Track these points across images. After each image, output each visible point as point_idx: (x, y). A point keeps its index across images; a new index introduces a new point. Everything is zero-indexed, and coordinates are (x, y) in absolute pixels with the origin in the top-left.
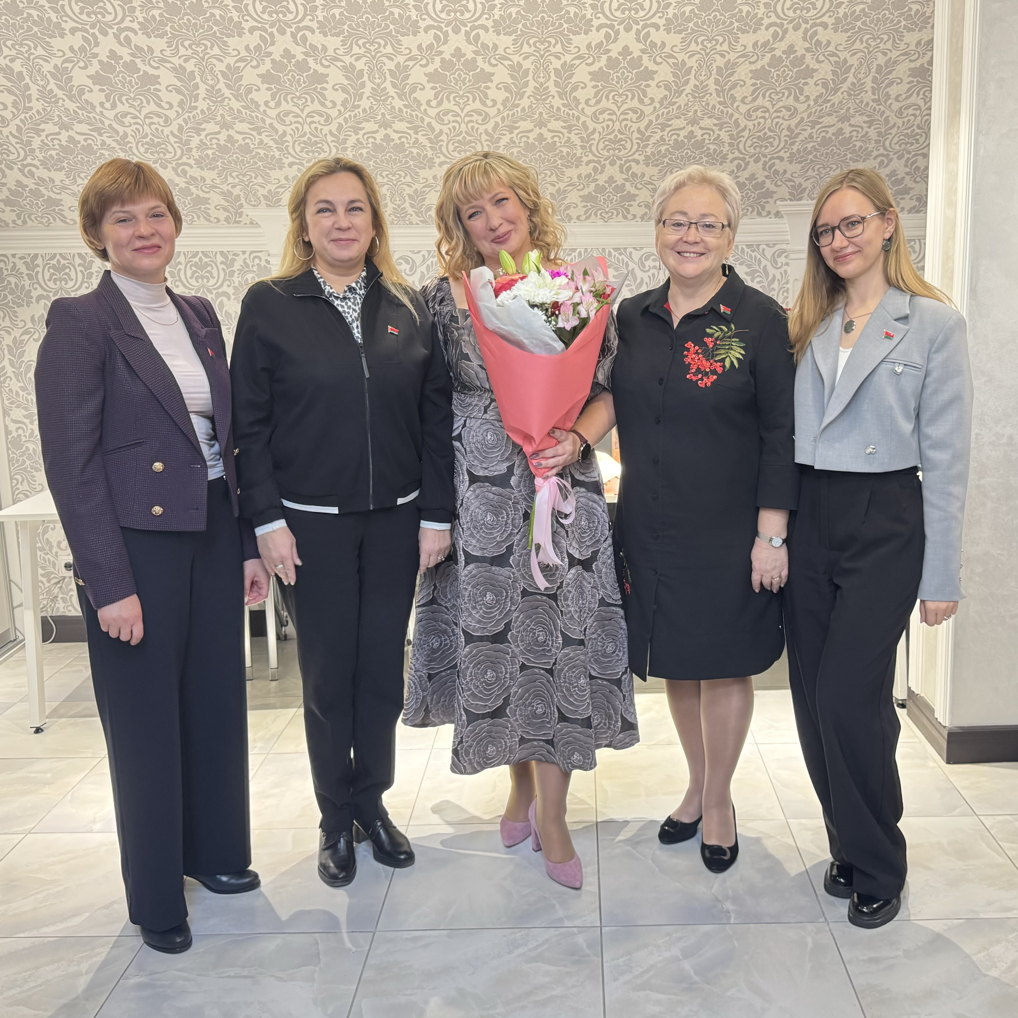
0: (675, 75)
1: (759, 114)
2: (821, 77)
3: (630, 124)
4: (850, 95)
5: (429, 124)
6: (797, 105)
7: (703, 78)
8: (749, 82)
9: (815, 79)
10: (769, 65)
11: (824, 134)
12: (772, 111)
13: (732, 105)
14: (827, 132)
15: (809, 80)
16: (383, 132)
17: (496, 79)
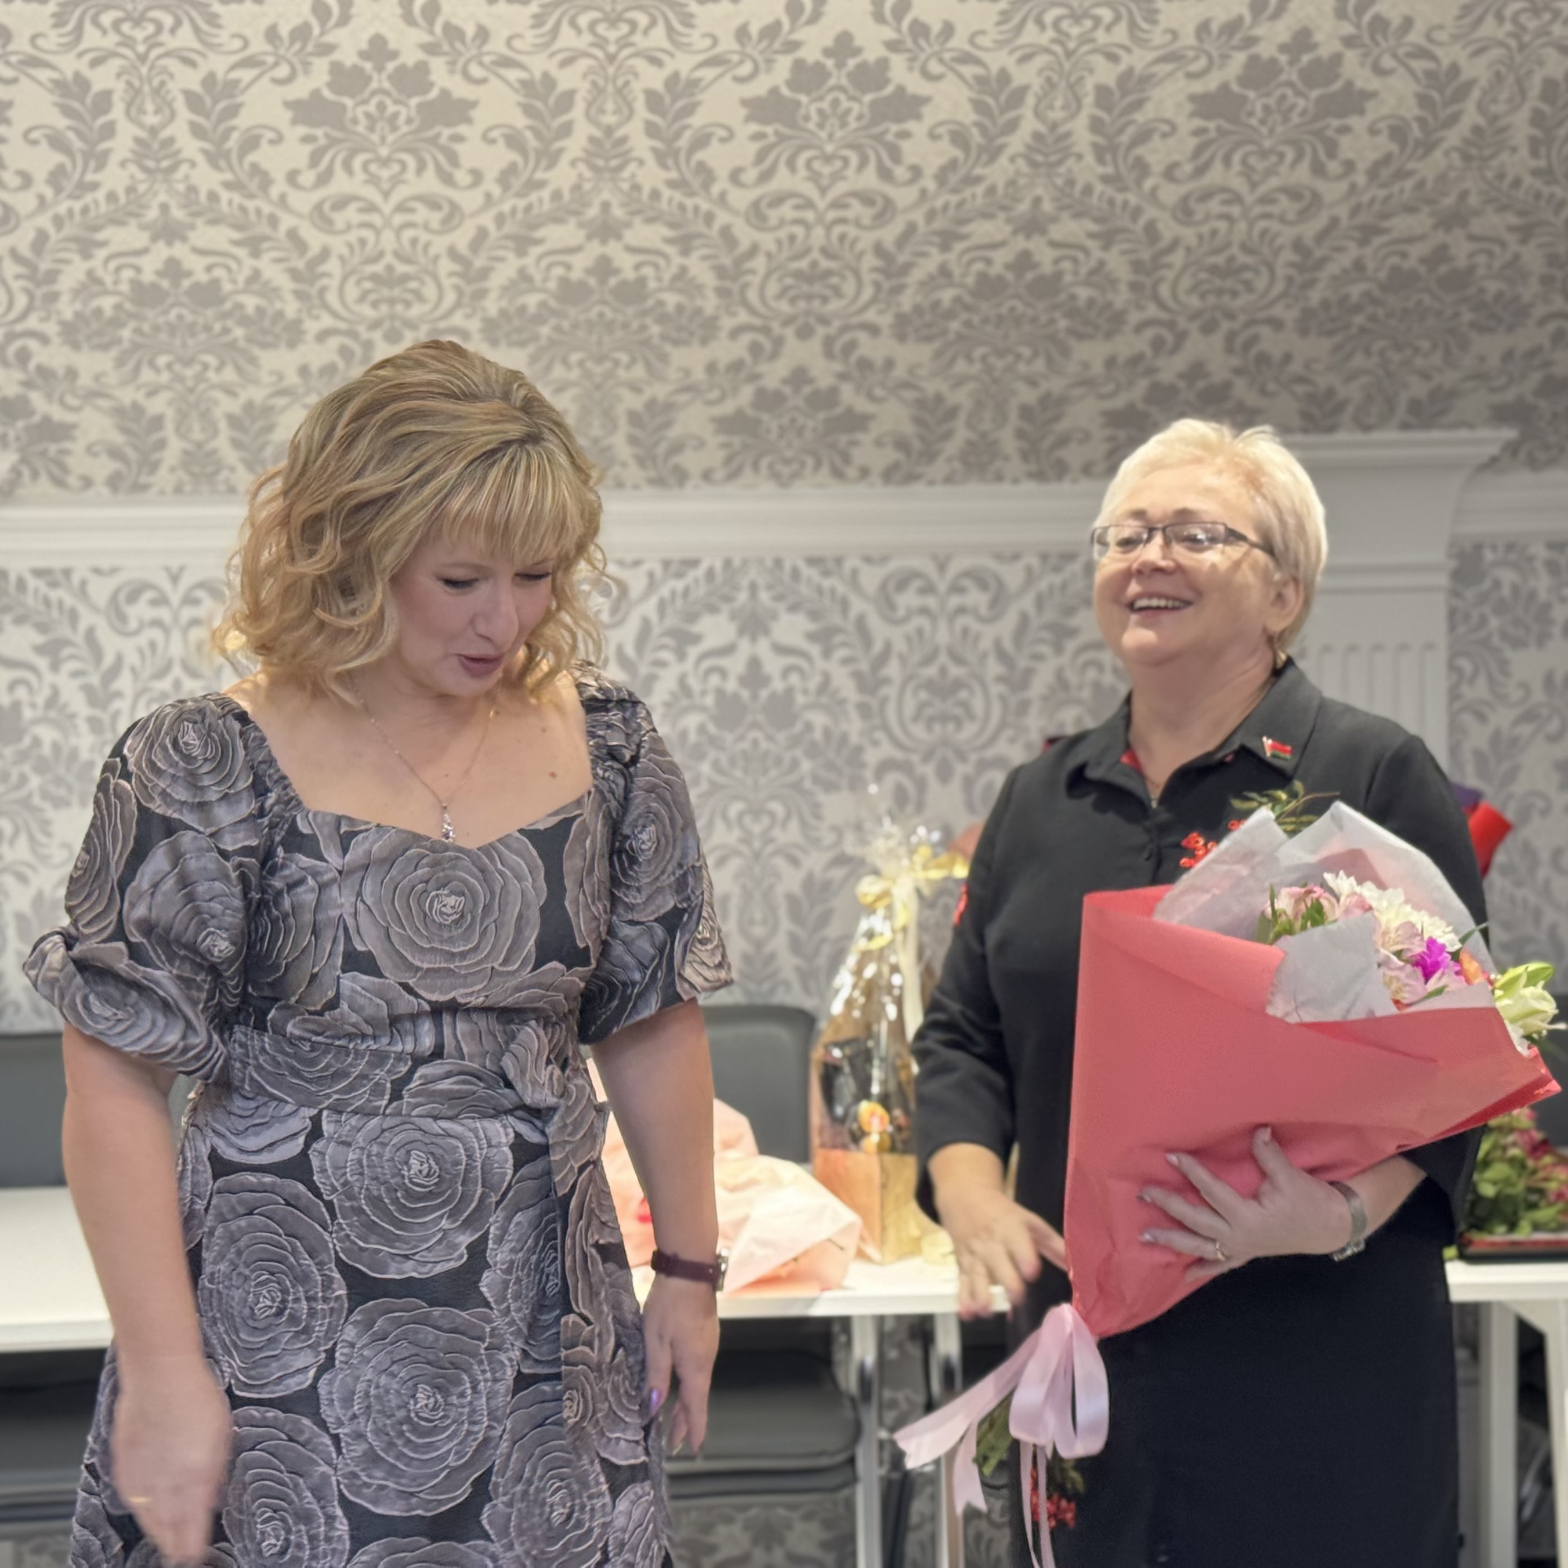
0: (979, 106)
1: (1215, 206)
2: (1385, 111)
3: (852, 231)
4: (1467, 158)
5: (293, 234)
6: (1322, 186)
7: (1057, 115)
8: (1186, 124)
9: (1370, 116)
10: (1245, 80)
11: (1395, 260)
12: (1249, 199)
13: (1139, 183)
14: (1404, 255)
15: (1354, 121)
16: (161, 252)
17: (482, 117)
